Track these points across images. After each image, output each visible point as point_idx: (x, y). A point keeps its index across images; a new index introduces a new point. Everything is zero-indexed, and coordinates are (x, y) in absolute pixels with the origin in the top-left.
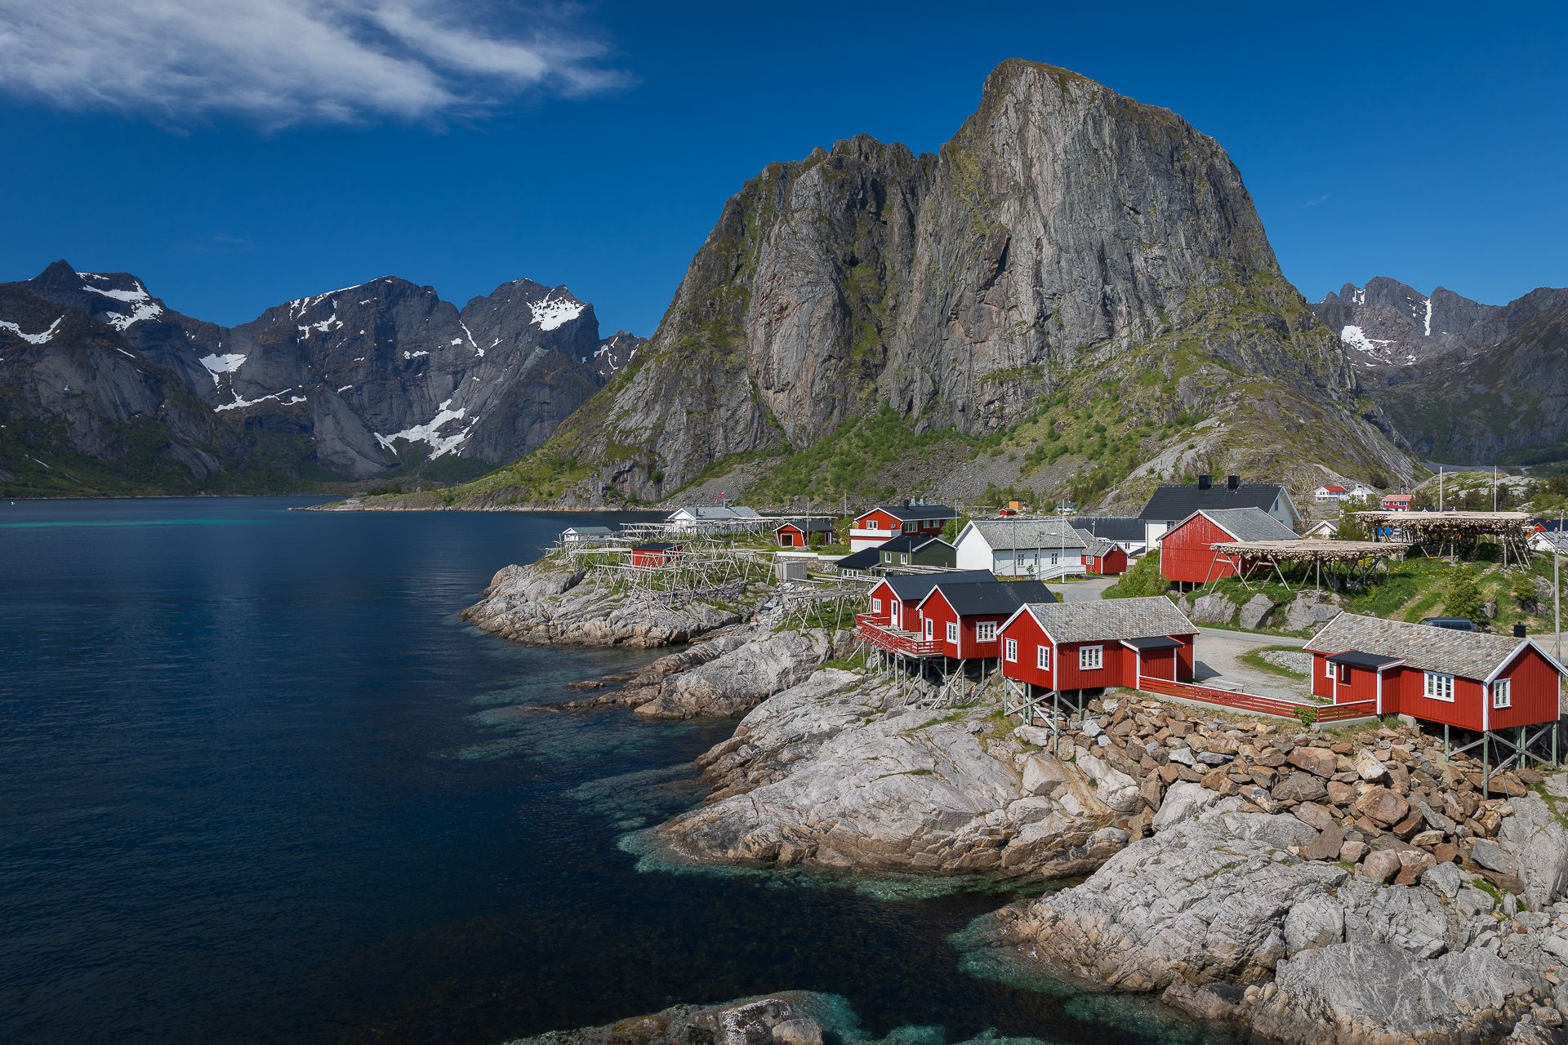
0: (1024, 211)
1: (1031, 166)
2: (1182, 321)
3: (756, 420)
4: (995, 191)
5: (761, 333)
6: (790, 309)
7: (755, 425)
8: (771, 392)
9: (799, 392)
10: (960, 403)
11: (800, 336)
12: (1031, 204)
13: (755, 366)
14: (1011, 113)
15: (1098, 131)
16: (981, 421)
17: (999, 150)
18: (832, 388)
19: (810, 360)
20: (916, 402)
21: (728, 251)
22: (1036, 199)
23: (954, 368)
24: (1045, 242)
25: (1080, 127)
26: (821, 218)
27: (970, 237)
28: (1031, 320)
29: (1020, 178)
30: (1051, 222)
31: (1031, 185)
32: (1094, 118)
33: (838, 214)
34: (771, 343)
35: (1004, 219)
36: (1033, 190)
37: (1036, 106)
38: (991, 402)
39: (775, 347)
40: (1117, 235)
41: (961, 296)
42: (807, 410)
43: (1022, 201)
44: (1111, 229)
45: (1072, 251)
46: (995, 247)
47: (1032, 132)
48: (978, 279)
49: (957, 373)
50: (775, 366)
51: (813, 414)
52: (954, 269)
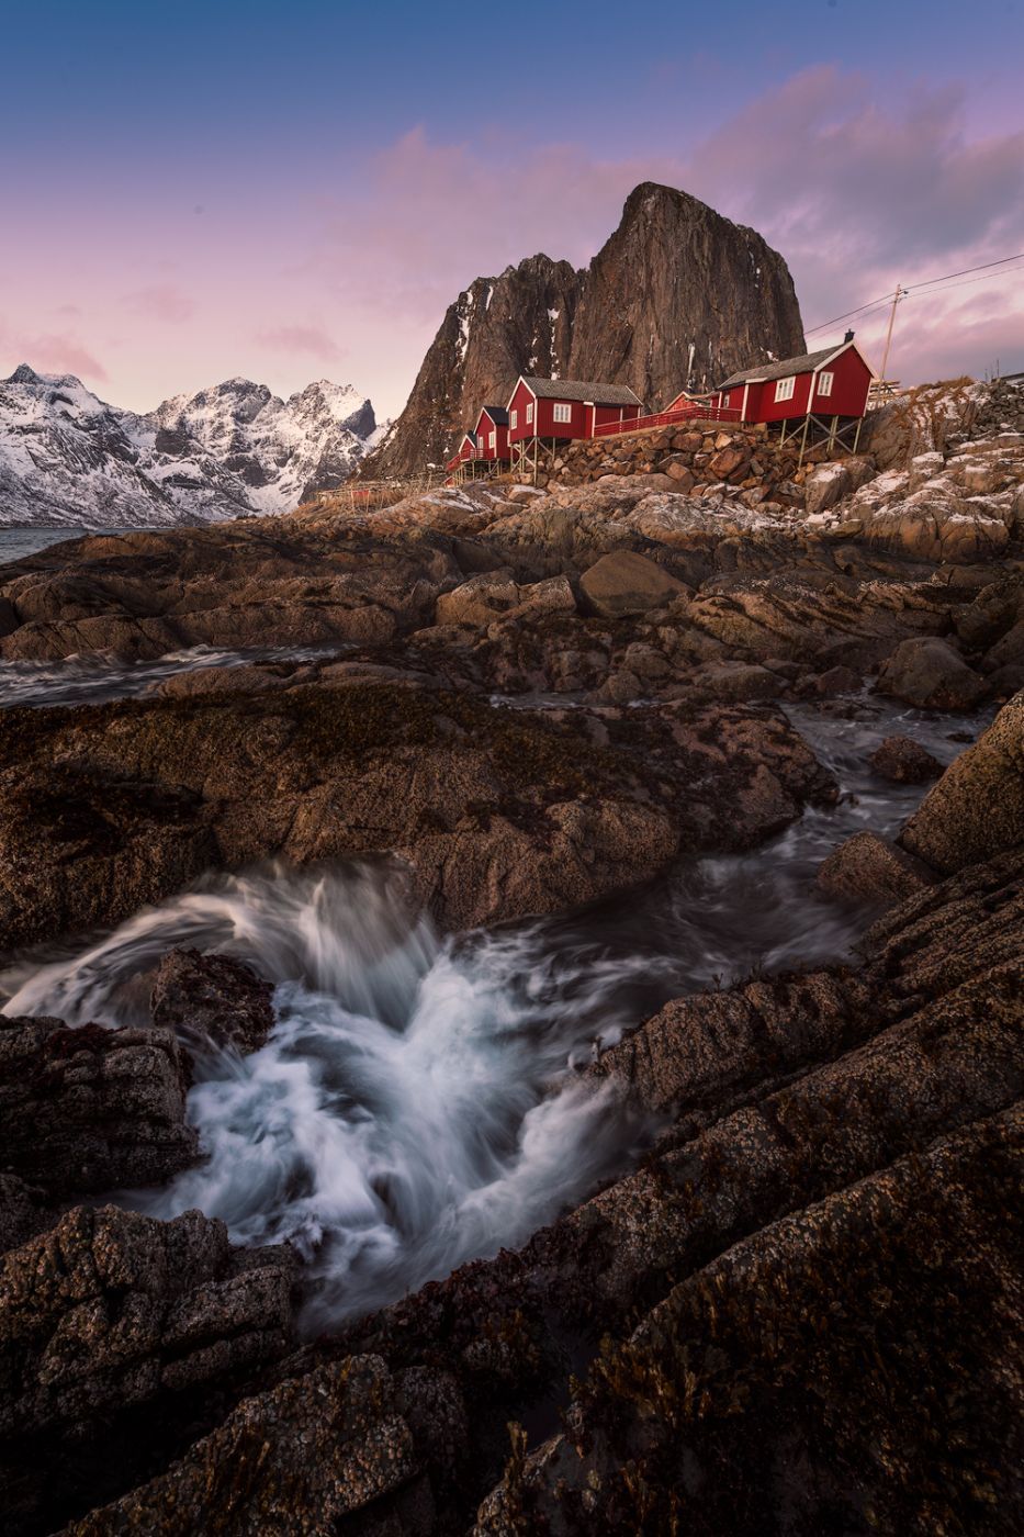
0: (643, 314)
1: (651, 274)
4: (626, 296)
5: (470, 408)
6: (489, 390)
12: (649, 307)
14: (641, 230)
15: (700, 245)
17: (630, 262)
22: (653, 302)
24: (656, 336)
25: (688, 242)
26: (509, 321)
27: (607, 333)
29: (643, 285)
30: (661, 320)
31: (650, 290)
32: (698, 232)
35: (630, 318)
36: (651, 295)
40: (704, 332)
43: (643, 304)
45: (674, 343)
46: (623, 340)
47: (655, 245)
48: (611, 364)
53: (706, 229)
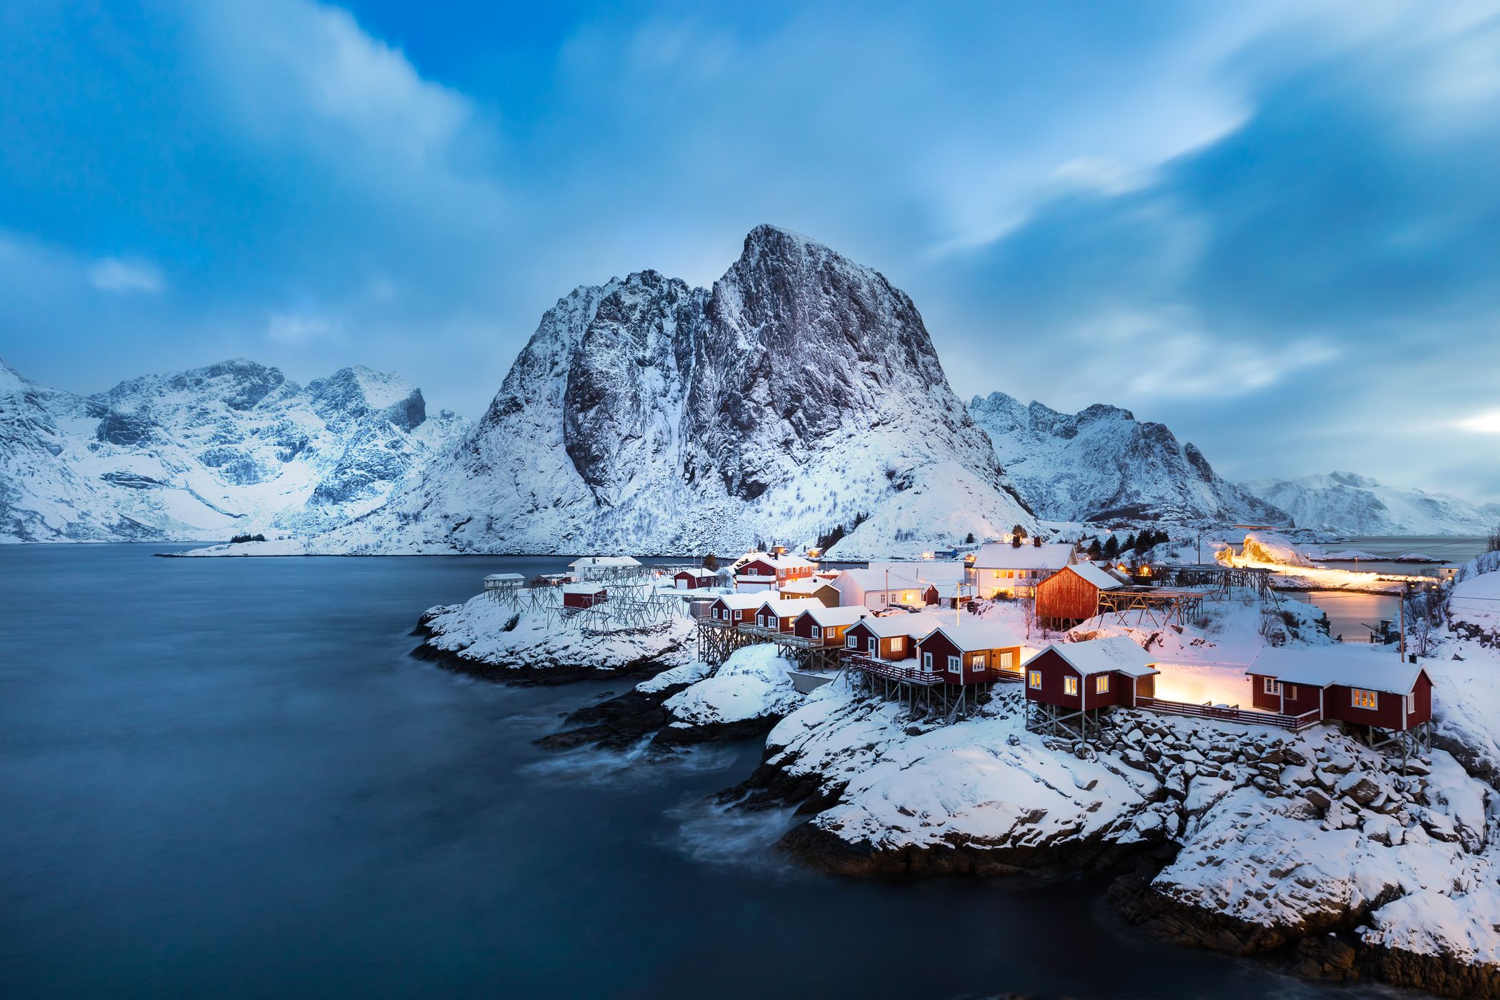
3: (571, 483)
6: (598, 397)
7: (571, 487)
8: (582, 462)
13: (569, 442)
41: (730, 394)
50: (586, 442)
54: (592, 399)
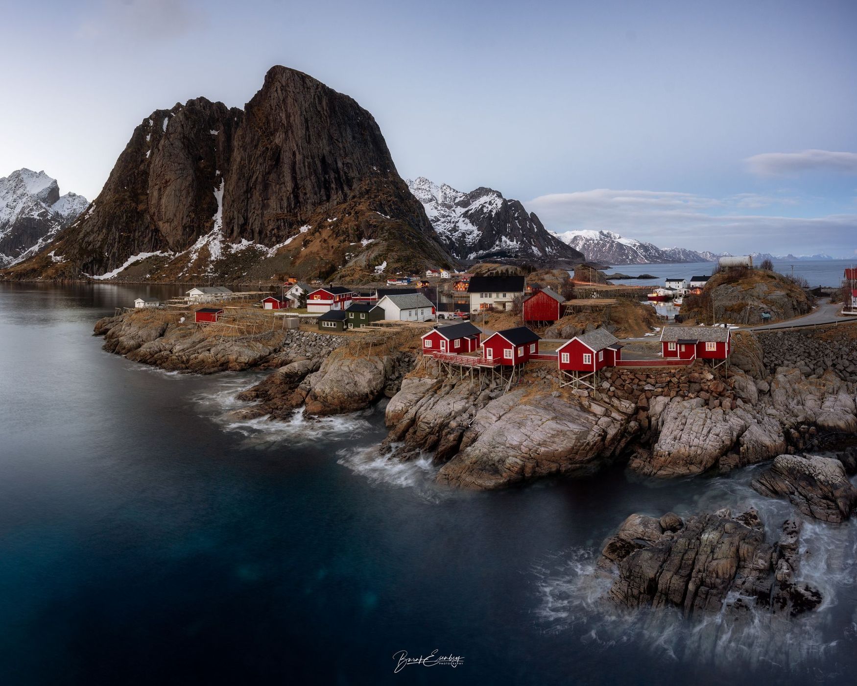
0: (286, 139)
1: (290, 117)
2: (360, 193)
3: (153, 237)
4: (272, 128)
5: (156, 194)
6: (171, 182)
7: (153, 240)
8: (161, 223)
9: (176, 223)
10: (257, 229)
11: (175, 195)
12: (290, 135)
13: (152, 210)
14: (279, 91)
15: (320, 102)
16: (268, 239)
17: (274, 108)
18: (192, 221)
19: (181, 207)
20: (235, 228)
21: (137, 153)
22: (292, 132)
23: (254, 212)
24: (297, 153)
25: (312, 100)
26: (184, 137)
27: (261, 148)
28: (290, 189)
29: (285, 121)
30: (300, 144)
31: (290, 126)
32: (318, 96)
33: (193, 136)
34: (161, 198)
35: (277, 141)
36: (291, 128)
37: (291, 88)
38: (273, 229)
39: (163, 201)
40: (330, 152)
41: (257, 178)
42: (180, 232)
43: (286, 133)
44: (327, 149)
45: (310, 158)
46: (274, 154)
47: (290, 100)
48: (265, 169)
49: (255, 215)
50: (163, 210)
51: (183, 234)
52: (253, 164)
53: (323, 95)
54: (167, 182)
